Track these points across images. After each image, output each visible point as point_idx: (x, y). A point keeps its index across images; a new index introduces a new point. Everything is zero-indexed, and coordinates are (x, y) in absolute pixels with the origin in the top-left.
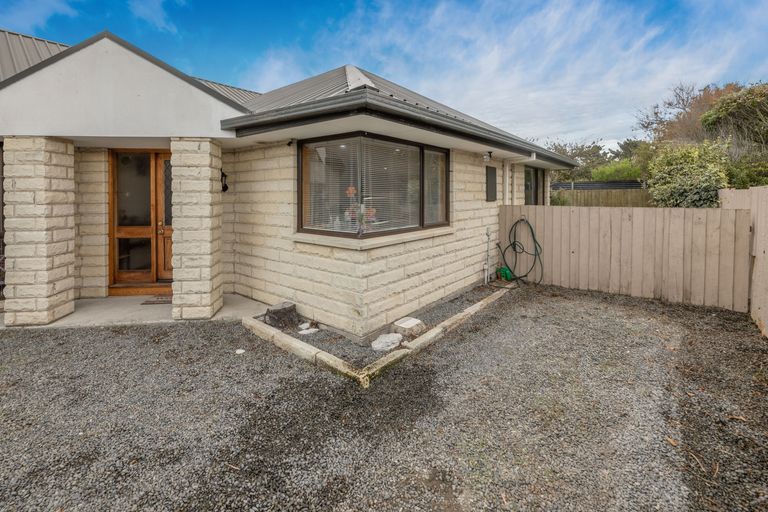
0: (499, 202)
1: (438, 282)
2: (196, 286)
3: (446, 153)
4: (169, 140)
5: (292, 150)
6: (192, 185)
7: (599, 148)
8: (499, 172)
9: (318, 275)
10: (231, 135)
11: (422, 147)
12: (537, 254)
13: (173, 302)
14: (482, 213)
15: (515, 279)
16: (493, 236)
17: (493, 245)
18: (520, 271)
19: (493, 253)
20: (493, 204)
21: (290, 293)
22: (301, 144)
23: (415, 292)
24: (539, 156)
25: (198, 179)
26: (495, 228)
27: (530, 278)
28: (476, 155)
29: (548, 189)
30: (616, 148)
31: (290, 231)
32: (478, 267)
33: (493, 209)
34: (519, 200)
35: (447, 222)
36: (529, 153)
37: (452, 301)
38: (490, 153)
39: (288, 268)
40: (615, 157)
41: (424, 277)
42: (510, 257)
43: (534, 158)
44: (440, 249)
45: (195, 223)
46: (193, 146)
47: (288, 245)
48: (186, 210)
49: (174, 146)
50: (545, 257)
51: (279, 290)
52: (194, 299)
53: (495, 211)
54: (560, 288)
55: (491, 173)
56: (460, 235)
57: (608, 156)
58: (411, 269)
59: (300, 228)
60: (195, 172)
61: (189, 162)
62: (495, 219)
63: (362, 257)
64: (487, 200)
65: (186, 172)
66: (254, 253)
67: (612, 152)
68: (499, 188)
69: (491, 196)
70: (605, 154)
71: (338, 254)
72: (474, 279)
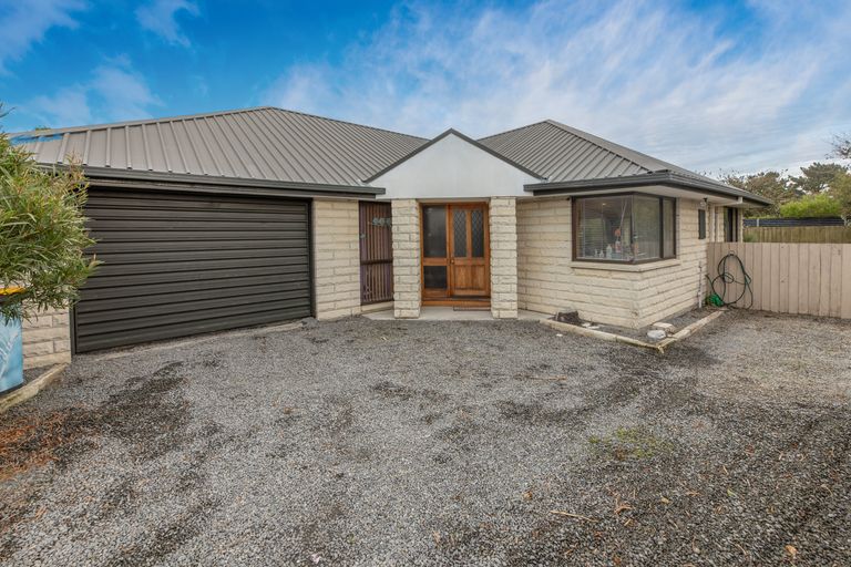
0: (707, 240)
1: (674, 301)
2: (508, 297)
3: (674, 201)
4: (490, 199)
5: (569, 203)
6: (504, 229)
7: (777, 175)
8: (707, 214)
9: (597, 290)
10: (530, 195)
11: (661, 198)
12: (746, 283)
13: (493, 306)
14: (696, 249)
15: (725, 305)
16: (704, 269)
17: (703, 276)
18: (730, 298)
19: (703, 283)
20: (703, 241)
21: (569, 304)
22: (574, 199)
23: (661, 305)
24: (745, 199)
25: (508, 224)
26: (705, 261)
27: (739, 304)
28: (692, 201)
29: (741, 227)
30: (799, 174)
31: (568, 260)
32: (694, 293)
33: (702, 245)
34: (721, 239)
35: (674, 255)
36: (736, 197)
37: (681, 317)
38: (706, 199)
39: (566, 287)
40: (797, 186)
41: (666, 294)
42: (718, 287)
43: (741, 201)
44: (673, 276)
45: (507, 254)
46: (506, 202)
47: (566, 270)
48: (502, 246)
49: (493, 203)
50: (755, 286)
51: (555, 302)
52: (507, 305)
53: (704, 248)
54: (770, 312)
55: (701, 214)
56: (684, 265)
57: (788, 184)
58: (661, 288)
59: (574, 258)
60: (506, 220)
61: (504, 213)
62: (703, 255)
63: (638, 276)
64: (700, 238)
65: (501, 220)
66: (529, 276)
67: (794, 179)
68: (707, 228)
69: (702, 236)
70: (783, 182)
71: (615, 275)
72: (691, 303)
